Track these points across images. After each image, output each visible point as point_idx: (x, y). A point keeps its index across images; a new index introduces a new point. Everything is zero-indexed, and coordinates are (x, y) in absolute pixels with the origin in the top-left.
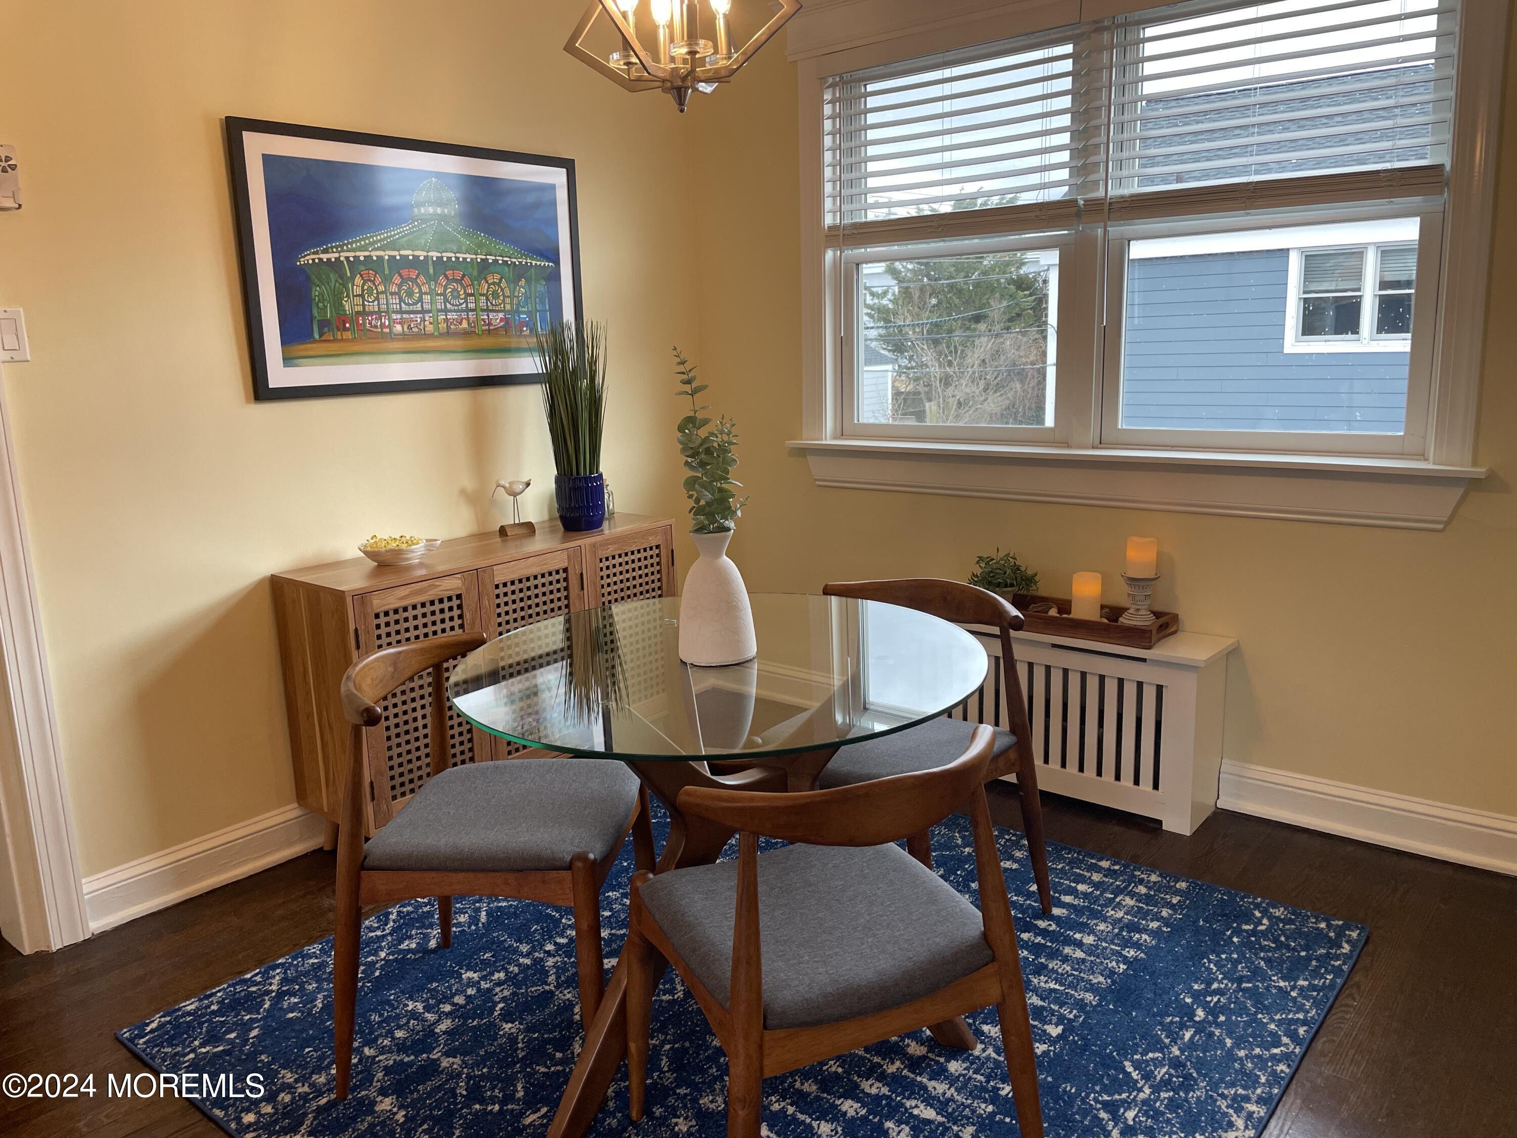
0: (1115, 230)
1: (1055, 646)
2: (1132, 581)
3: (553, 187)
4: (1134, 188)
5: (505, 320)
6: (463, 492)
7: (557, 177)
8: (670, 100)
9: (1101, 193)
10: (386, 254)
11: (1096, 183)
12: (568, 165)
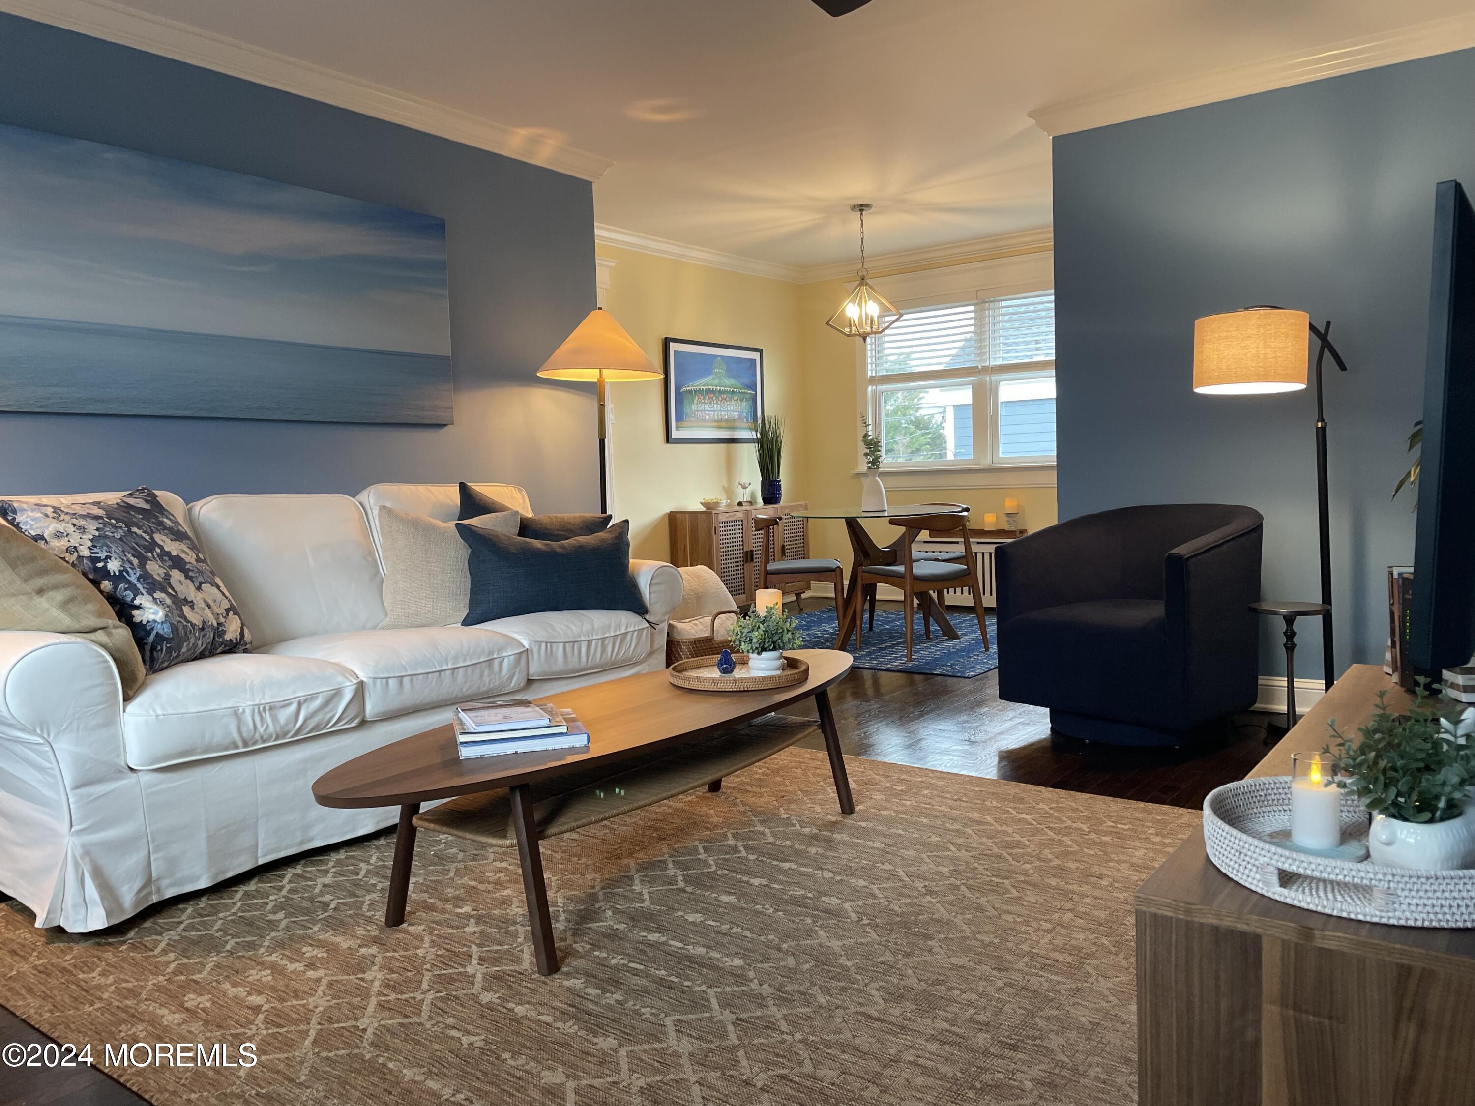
0: (994, 378)
1: (979, 543)
2: (1008, 514)
3: (755, 360)
4: (1000, 362)
5: (739, 416)
6: (723, 487)
7: (756, 356)
8: (861, 339)
9: (987, 364)
10: (705, 388)
11: (985, 360)
12: (760, 351)
